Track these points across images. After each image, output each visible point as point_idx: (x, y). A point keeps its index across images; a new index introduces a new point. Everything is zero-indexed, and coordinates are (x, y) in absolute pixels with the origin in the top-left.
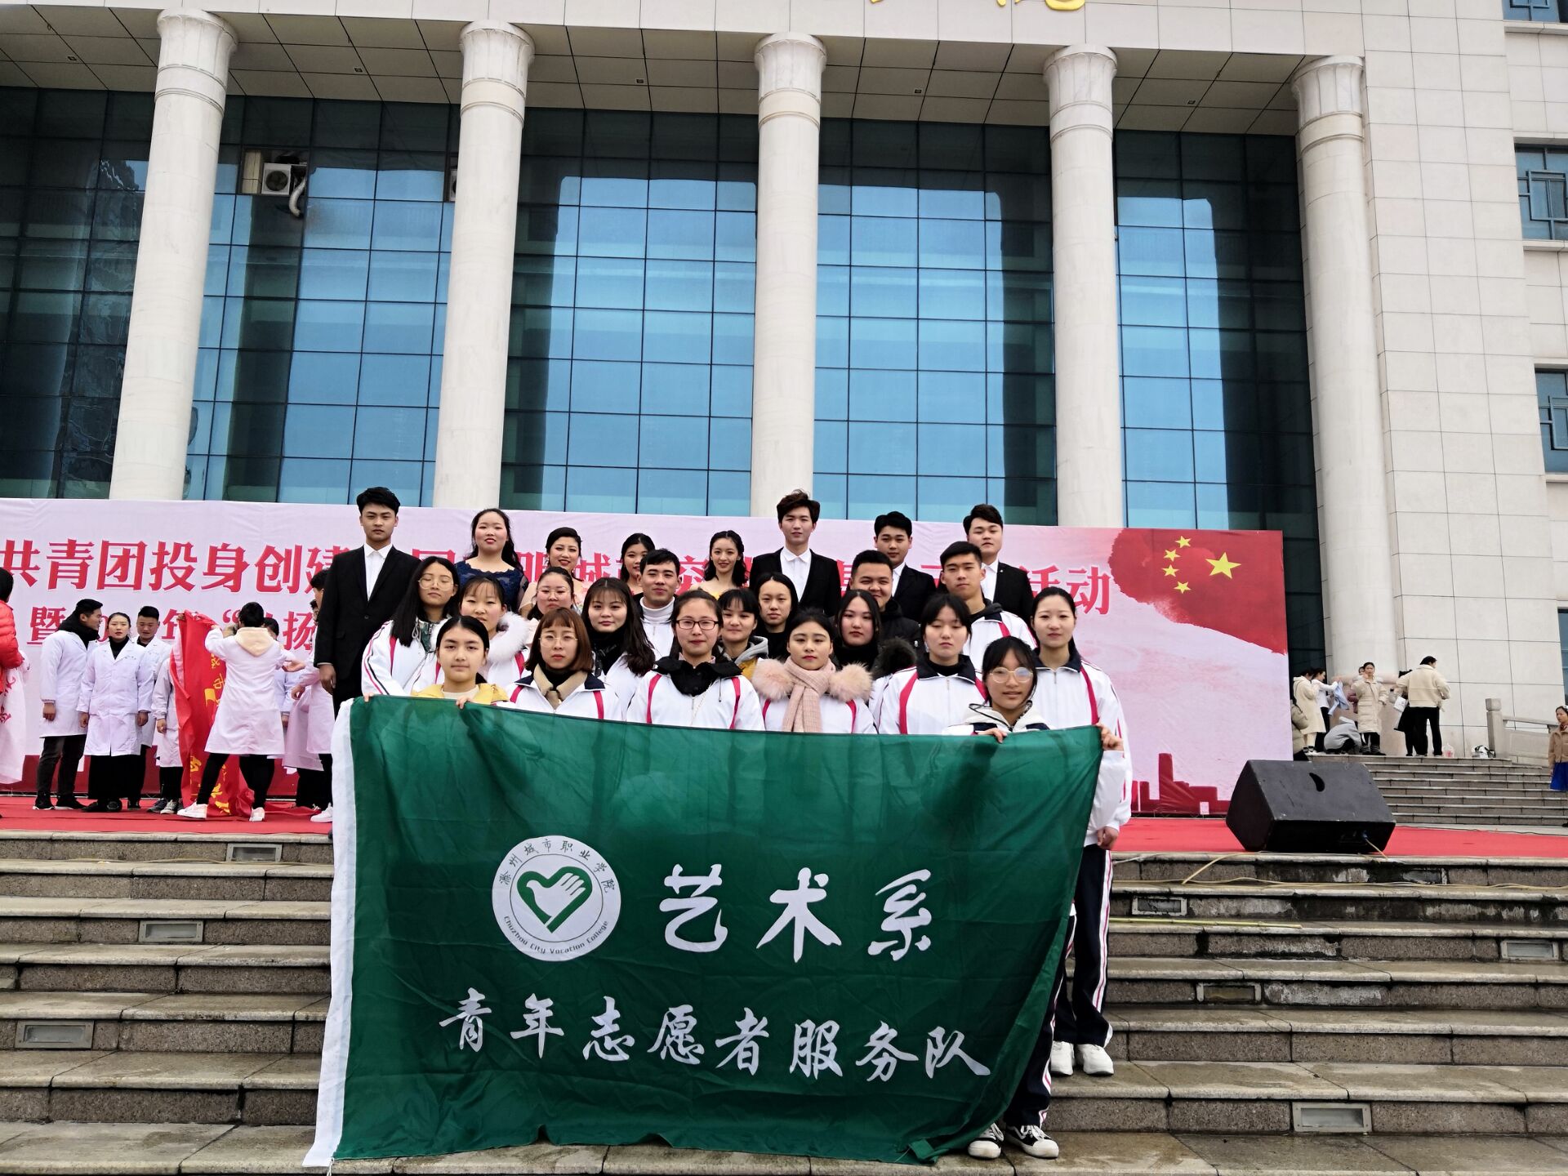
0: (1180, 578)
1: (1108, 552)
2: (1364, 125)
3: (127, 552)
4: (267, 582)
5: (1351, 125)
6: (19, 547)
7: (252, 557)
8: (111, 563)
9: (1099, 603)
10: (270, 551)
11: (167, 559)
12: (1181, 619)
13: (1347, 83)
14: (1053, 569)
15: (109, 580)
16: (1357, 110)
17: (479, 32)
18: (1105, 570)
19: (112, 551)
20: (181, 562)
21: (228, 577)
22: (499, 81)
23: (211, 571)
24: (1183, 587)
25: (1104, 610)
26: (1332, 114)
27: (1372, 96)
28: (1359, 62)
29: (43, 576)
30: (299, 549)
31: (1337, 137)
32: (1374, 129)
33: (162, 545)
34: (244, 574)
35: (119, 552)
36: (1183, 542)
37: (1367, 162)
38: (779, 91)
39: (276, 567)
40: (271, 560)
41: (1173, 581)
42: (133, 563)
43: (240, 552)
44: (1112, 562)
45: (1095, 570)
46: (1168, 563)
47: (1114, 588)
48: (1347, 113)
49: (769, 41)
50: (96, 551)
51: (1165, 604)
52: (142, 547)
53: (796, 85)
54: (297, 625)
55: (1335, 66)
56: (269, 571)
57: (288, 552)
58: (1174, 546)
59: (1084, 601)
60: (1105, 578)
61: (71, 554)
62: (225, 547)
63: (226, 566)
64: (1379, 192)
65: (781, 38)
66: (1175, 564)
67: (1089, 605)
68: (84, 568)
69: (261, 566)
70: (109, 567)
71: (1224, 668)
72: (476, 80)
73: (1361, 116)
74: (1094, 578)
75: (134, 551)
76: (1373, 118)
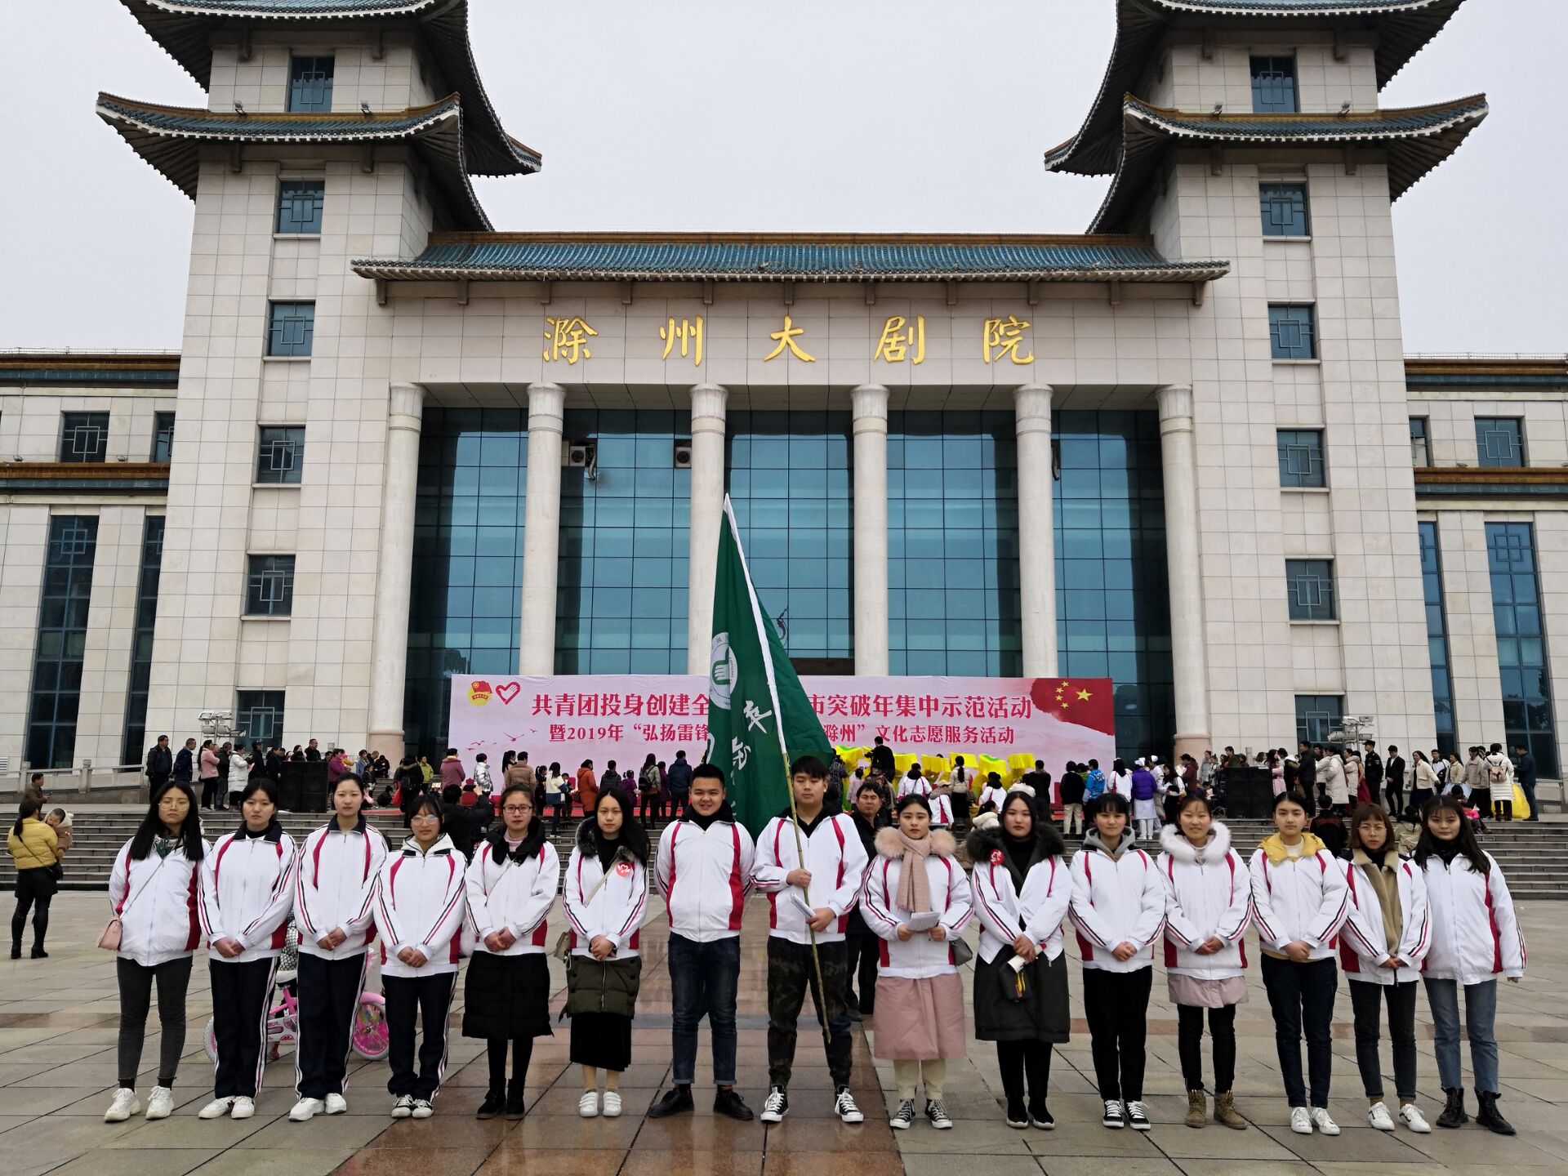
0: (1064, 701)
1: (1030, 689)
2: (1192, 423)
3: (590, 699)
4: (652, 711)
5: (1184, 424)
6: (542, 698)
7: (644, 700)
8: (583, 704)
9: (1026, 713)
10: (652, 697)
11: (608, 702)
12: (1064, 720)
13: (1183, 400)
14: (1005, 698)
15: (583, 711)
16: (1188, 414)
17: (702, 391)
18: (1028, 698)
19: (583, 698)
20: (614, 702)
21: (635, 709)
22: (713, 417)
23: (627, 706)
24: (1065, 705)
25: (1028, 717)
26: (1175, 418)
27: (1197, 408)
28: (1189, 388)
29: (554, 710)
30: (665, 695)
31: (1177, 431)
32: (1198, 428)
33: (605, 695)
34: (642, 707)
35: (587, 699)
36: (1065, 684)
37: (1194, 445)
38: (864, 417)
39: (655, 704)
40: (653, 701)
41: (1060, 702)
42: (593, 704)
43: (639, 697)
44: (1032, 694)
45: (1024, 698)
46: (1058, 694)
47: (1033, 706)
48: (1183, 417)
49: (858, 389)
50: (576, 699)
51: (1057, 714)
52: (596, 696)
53: (873, 414)
54: (666, 730)
55: (1176, 391)
56: (653, 706)
57: (661, 697)
58: (1060, 686)
59: (1019, 713)
60: (1029, 701)
61: (565, 700)
62: (633, 695)
63: (634, 704)
64: (1200, 462)
65: (866, 387)
66: (1061, 694)
67: (1021, 714)
68: (572, 706)
69: (649, 703)
70: (583, 705)
71: (1085, 743)
72: (701, 417)
73: (1191, 418)
74: (1024, 701)
75: (593, 698)
76: (1197, 420)
